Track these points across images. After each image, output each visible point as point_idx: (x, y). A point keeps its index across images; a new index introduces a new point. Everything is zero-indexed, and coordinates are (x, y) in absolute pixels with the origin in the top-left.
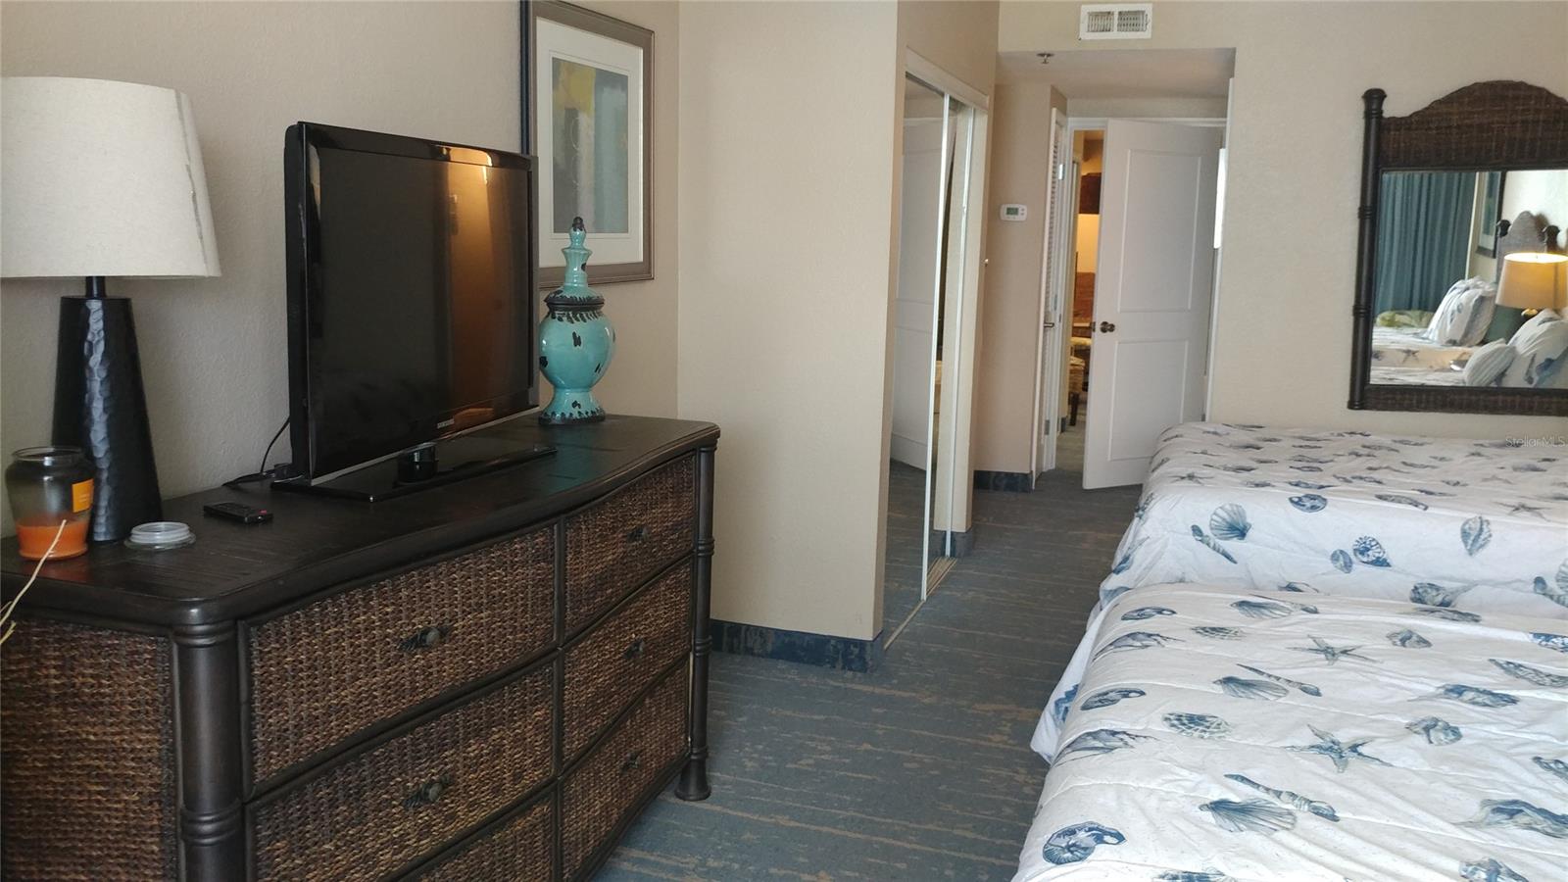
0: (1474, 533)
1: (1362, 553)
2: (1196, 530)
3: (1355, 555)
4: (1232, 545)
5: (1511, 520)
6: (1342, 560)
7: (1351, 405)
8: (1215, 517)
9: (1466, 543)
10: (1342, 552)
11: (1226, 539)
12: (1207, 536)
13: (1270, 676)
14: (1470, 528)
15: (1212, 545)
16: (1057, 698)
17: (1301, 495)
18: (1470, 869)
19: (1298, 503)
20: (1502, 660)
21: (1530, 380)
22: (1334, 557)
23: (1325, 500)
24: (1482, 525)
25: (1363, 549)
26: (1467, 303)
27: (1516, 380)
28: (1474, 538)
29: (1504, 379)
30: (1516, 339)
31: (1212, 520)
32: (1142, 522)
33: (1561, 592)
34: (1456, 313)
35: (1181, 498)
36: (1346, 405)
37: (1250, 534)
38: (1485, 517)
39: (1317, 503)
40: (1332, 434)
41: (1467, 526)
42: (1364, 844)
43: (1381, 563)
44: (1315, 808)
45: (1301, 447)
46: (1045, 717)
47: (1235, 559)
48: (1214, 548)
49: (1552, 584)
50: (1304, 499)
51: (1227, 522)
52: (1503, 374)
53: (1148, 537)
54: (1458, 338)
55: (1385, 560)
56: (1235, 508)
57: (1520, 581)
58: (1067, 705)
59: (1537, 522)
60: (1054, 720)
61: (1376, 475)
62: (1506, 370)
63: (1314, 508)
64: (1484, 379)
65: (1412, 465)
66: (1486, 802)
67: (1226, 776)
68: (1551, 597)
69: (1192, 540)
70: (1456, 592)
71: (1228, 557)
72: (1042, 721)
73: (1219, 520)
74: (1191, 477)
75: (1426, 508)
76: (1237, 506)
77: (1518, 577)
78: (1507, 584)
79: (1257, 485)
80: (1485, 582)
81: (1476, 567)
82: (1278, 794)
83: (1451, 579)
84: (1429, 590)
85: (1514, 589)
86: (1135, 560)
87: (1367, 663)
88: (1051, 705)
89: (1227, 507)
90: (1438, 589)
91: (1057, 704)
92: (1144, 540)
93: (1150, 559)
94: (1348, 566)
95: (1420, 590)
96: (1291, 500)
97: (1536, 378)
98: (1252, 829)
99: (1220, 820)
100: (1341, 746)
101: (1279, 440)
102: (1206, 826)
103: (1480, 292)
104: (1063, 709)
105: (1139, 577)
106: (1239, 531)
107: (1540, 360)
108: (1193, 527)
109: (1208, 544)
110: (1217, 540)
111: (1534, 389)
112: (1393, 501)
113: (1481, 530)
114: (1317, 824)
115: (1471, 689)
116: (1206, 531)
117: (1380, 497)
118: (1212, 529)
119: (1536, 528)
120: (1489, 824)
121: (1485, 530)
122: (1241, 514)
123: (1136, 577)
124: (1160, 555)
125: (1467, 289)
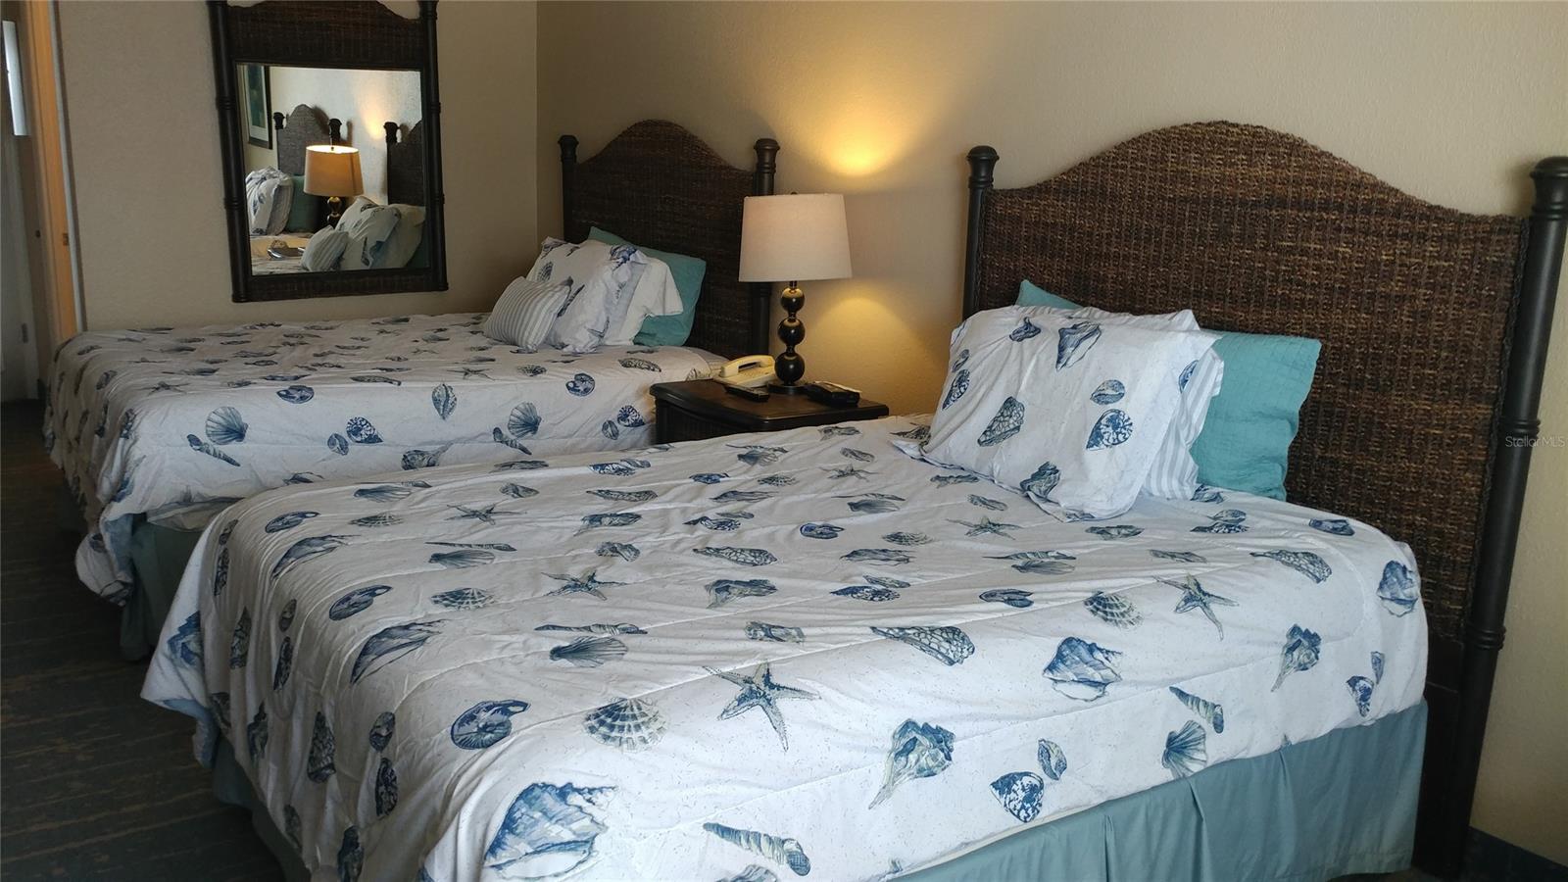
0: (443, 399)
1: (355, 435)
2: (193, 440)
3: (350, 437)
4: (232, 449)
5: (465, 383)
6: (338, 443)
7: (237, 298)
8: (209, 423)
9: (438, 410)
10: (336, 436)
11: (225, 443)
12: (205, 444)
13: (461, 545)
14: (439, 396)
15: (212, 452)
16: (167, 639)
17: (287, 388)
18: (752, 632)
19: (286, 395)
20: (595, 490)
21: (366, 262)
22: (331, 442)
23: (310, 389)
24: (447, 392)
25: (355, 429)
26: (268, 194)
27: (354, 263)
28: (444, 403)
29: (343, 263)
30: (342, 225)
31: (207, 426)
32: (131, 441)
33: (513, 437)
34: (258, 203)
35: (169, 409)
36: (230, 299)
37: (248, 433)
38: (448, 384)
39: (304, 393)
40: (245, 328)
41: (436, 394)
42: (685, 641)
43: (373, 439)
44: (624, 629)
45: (229, 343)
46: (157, 659)
47: (237, 461)
48: (215, 455)
49: (506, 432)
50: (291, 391)
51: (223, 426)
52: (340, 258)
53: (145, 457)
54: (264, 227)
55: (376, 436)
56: (229, 411)
57: (482, 434)
58: (184, 640)
59: (484, 382)
60: (172, 660)
61: (331, 360)
62: (343, 253)
63: (303, 399)
64: (325, 264)
65: (344, 348)
66: (708, 588)
67: (537, 629)
68: (507, 443)
69: (190, 451)
70: (437, 453)
71: (230, 461)
72: (153, 665)
73: (215, 425)
74: (165, 387)
75: (399, 384)
76: (229, 408)
77: (483, 431)
78: (473, 439)
79: (240, 385)
80: (458, 440)
81: (447, 430)
82: (588, 629)
83: (431, 443)
84: (416, 456)
85: (480, 442)
86: (136, 483)
87: (515, 516)
88: (163, 646)
89: (220, 411)
90: (422, 454)
91: (172, 642)
92: (140, 460)
93: (151, 478)
94: (344, 449)
95: (409, 458)
96: (278, 393)
97: (371, 260)
98: (607, 659)
99: (580, 663)
100: (582, 581)
101: (204, 340)
102: (573, 671)
103: (278, 181)
104: (180, 646)
105: (144, 498)
106: (237, 432)
107: (371, 243)
108: (188, 437)
109: (208, 452)
110: (216, 446)
111: (370, 270)
112: (369, 381)
113: (448, 396)
114: (639, 639)
115: (606, 515)
116: (204, 438)
117: (356, 379)
118: (209, 435)
119: (485, 387)
120: (723, 601)
121: (451, 395)
122: (235, 416)
123: (140, 499)
124: (159, 473)
125: (264, 179)
